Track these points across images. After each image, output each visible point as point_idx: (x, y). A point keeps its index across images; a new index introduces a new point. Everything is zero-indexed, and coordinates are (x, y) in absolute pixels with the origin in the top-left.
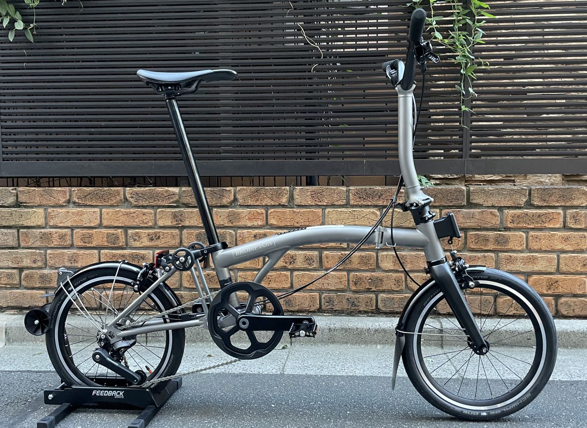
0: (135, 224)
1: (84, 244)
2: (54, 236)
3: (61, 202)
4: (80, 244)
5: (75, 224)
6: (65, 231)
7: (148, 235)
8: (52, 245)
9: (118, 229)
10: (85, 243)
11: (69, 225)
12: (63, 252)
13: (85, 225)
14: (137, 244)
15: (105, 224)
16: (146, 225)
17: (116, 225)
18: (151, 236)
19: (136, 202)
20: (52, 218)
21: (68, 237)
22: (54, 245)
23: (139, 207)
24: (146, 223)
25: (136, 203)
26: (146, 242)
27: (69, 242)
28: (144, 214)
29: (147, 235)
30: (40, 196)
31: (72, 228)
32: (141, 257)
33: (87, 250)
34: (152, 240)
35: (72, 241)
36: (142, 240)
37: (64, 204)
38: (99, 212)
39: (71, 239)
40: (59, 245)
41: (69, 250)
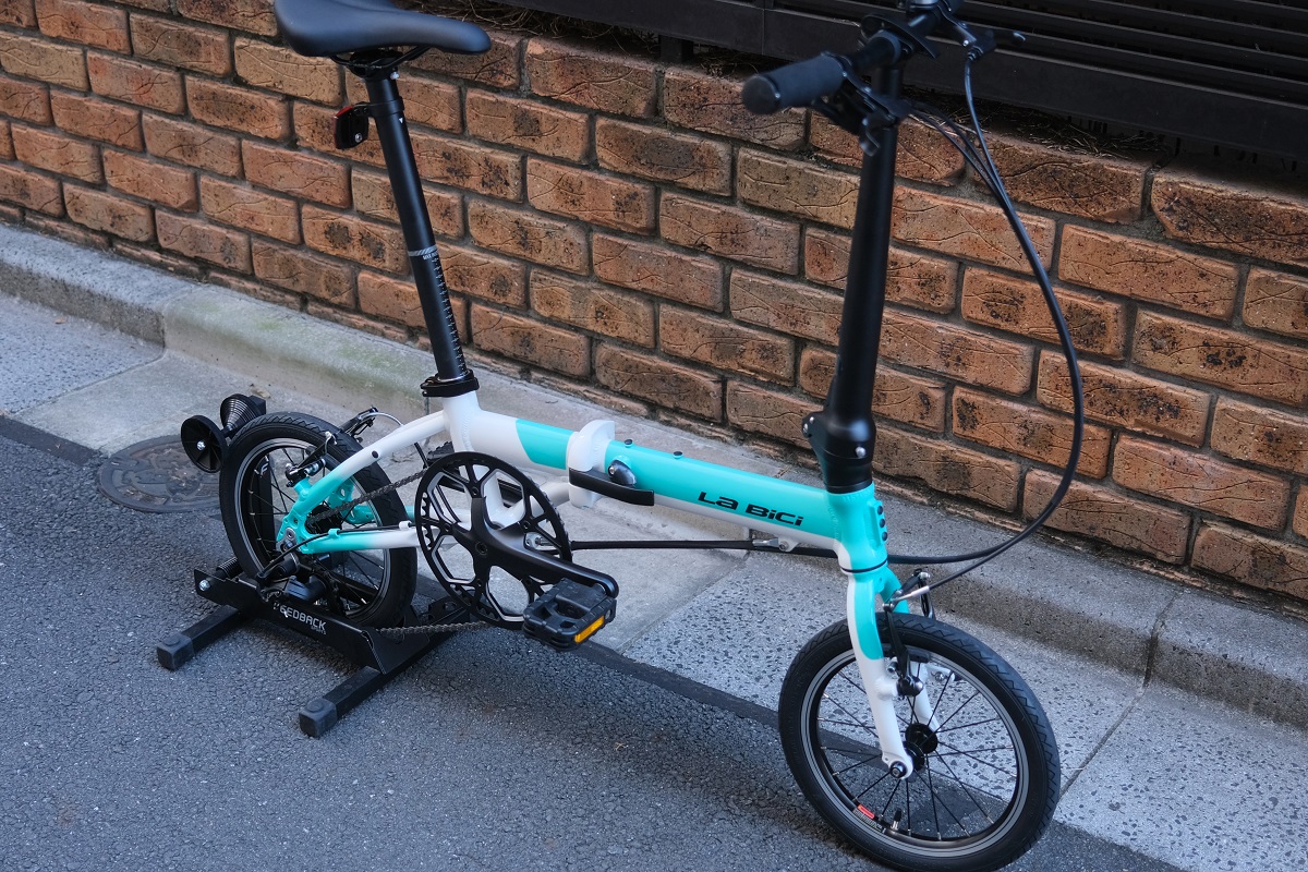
0: (1166, 297)
1: (992, 320)
2: (905, 271)
3: (938, 176)
4: (981, 316)
5: (972, 254)
6: (938, 264)
7: (1205, 344)
9: (1111, 300)
10: (997, 316)
11: (955, 250)
12: (927, 328)
13: (1003, 264)
14: (1163, 362)
15: (1068, 276)
16: (1202, 312)
17: (1104, 286)
18: (1213, 351)
19: (1181, 229)
20: (904, 218)
21: (946, 287)
22: (903, 299)
23: (1188, 246)
24: (1205, 305)
25: (1181, 234)
26: (1193, 364)
27: (946, 301)
28: (1202, 275)
29: (1200, 343)
31: (962, 262)
32: (1170, 408)
33: (1000, 337)
34: (1214, 361)
35: (957, 300)
36: (1183, 355)
37: (946, 184)
38: (1053, 233)
39: (953, 292)
40: (917, 303)
41: (945, 325)
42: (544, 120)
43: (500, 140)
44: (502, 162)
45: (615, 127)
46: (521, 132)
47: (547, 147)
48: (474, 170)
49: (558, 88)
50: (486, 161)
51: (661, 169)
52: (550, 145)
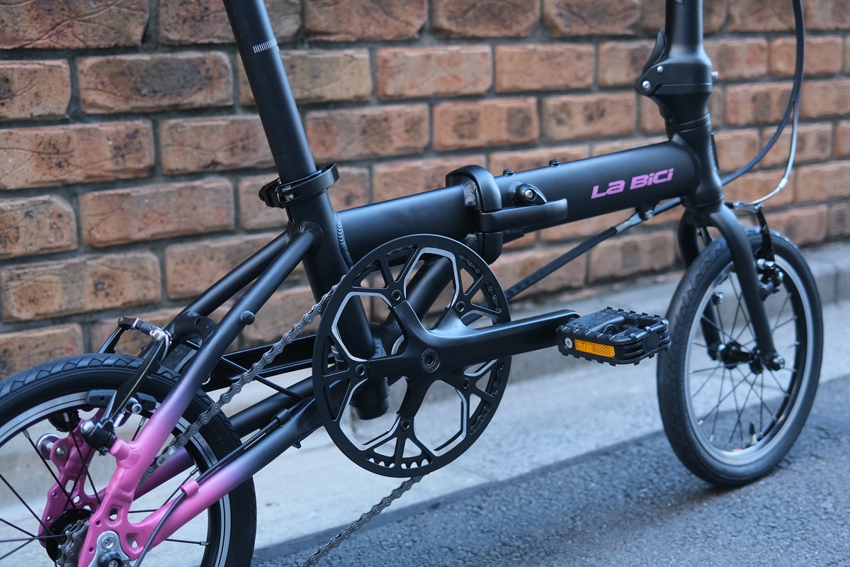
8: (390, 150)
30: (362, 13)
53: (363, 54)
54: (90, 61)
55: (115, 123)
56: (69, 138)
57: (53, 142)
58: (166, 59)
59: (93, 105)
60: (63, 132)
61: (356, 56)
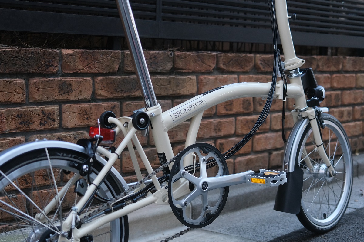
4: (224, 112)
10: (228, 110)
20: (204, 86)
25: (264, 69)
30: (194, 61)
37: (212, 71)
38: (237, 79)
42: (74, 83)
43: (51, 99)
44: (51, 110)
45: (106, 79)
46: (62, 92)
47: (75, 96)
48: (36, 119)
49: (80, 67)
50: (43, 112)
51: (125, 92)
52: (77, 94)
53: (194, 78)
54: (100, 78)
55: (107, 102)
56: (91, 108)
57: (85, 110)
58: (126, 78)
59: (100, 95)
60: (89, 106)
61: (192, 78)
